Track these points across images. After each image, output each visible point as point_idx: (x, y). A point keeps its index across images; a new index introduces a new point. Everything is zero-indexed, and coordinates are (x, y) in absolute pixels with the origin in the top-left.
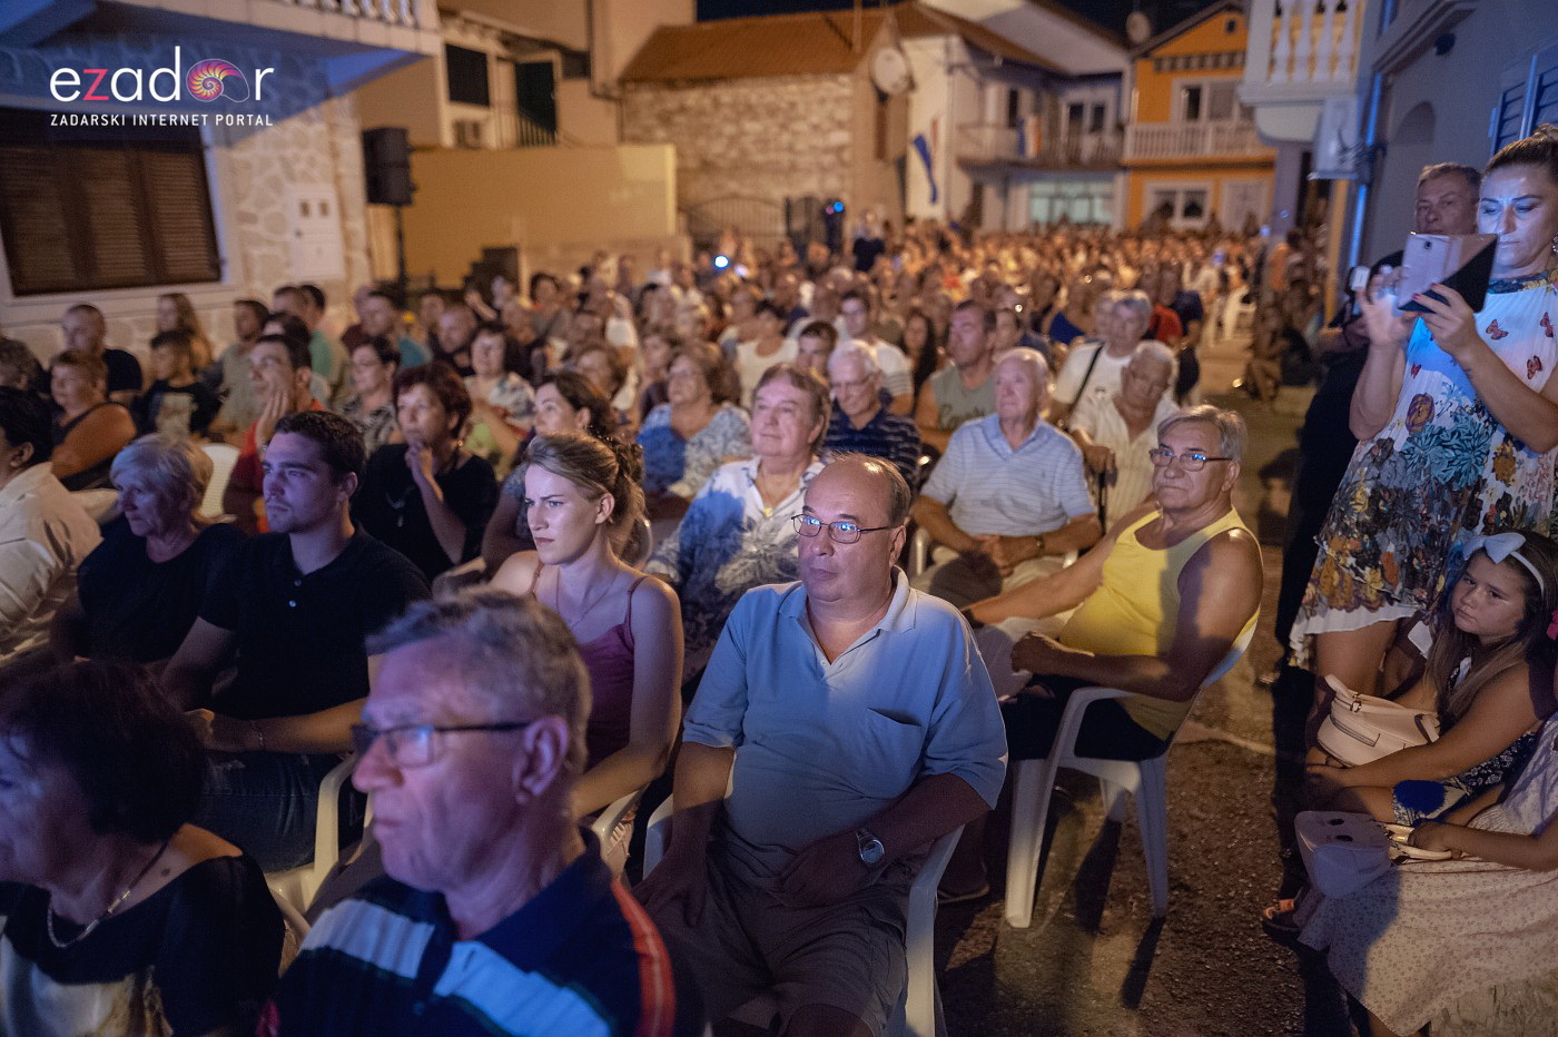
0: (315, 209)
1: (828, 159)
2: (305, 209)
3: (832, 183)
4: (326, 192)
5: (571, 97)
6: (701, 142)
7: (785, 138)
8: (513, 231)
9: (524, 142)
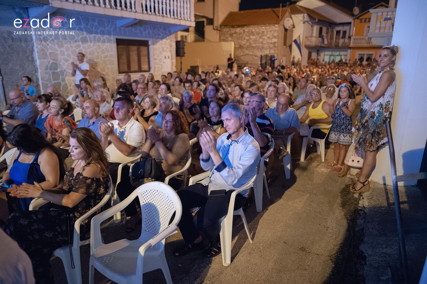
0: (167, 57)
1: (271, 46)
2: (165, 57)
3: (272, 52)
4: (168, 54)
5: (208, 29)
6: (240, 41)
7: (261, 40)
8: (198, 63)
9: (196, 41)
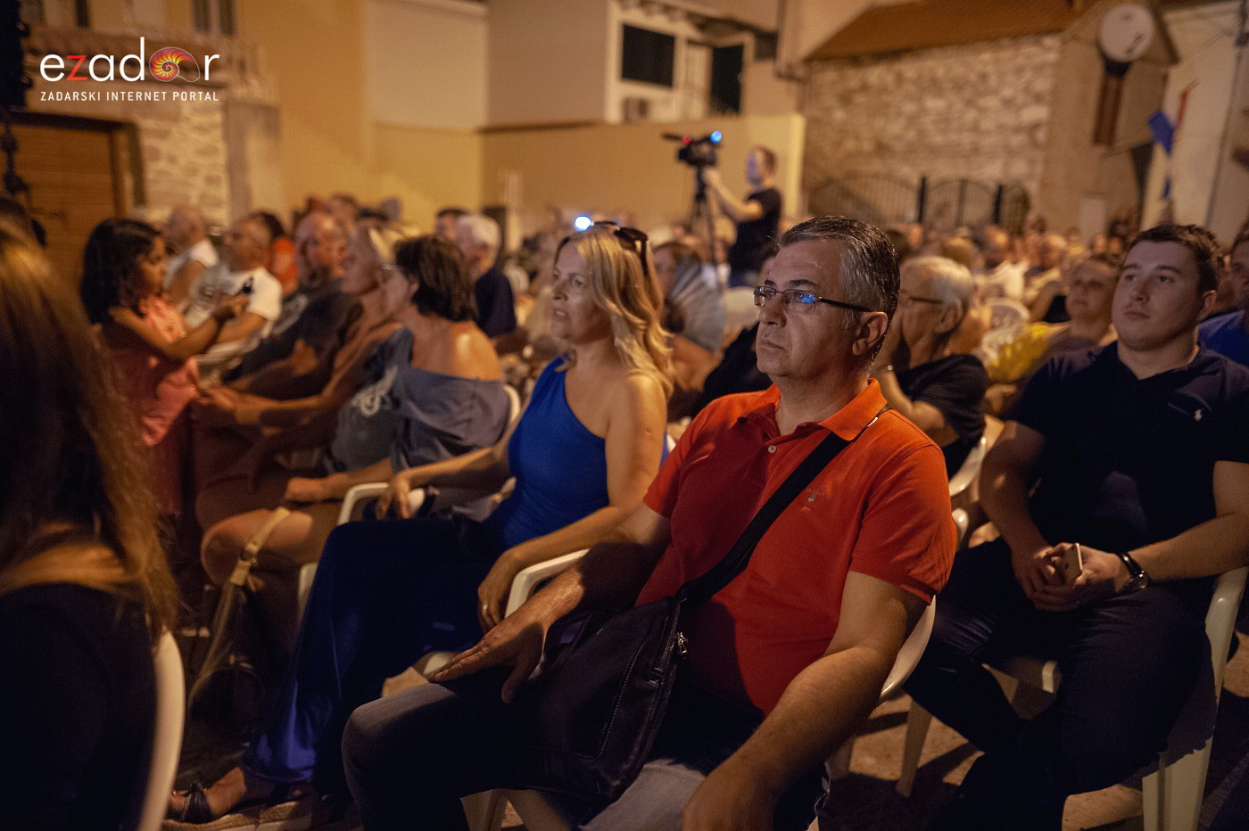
5: (757, 78)
7: (971, 115)
